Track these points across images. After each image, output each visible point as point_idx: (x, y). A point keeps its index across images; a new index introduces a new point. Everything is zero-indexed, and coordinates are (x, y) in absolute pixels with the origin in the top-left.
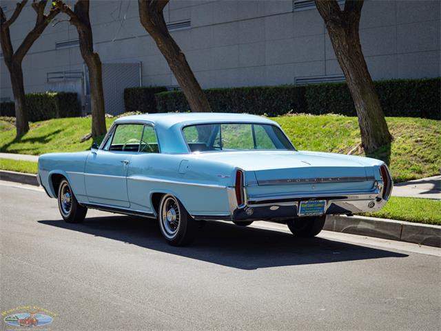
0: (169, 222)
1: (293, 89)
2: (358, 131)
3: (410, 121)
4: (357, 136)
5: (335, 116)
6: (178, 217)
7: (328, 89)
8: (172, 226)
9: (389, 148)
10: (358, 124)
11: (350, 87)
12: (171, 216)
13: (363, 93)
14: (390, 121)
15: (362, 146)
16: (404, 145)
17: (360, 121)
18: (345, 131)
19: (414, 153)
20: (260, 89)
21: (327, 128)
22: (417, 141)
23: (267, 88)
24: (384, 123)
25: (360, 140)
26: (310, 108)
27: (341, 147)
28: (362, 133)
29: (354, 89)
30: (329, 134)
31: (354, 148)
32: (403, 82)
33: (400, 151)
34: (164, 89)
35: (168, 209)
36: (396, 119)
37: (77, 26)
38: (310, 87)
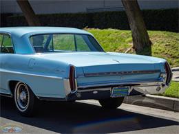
0: (21, 100)
2: (131, 39)
4: (130, 42)
5: (114, 30)
6: (27, 97)
7: (106, 15)
8: (24, 103)
9: (150, 49)
10: (131, 34)
12: (23, 96)
14: (150, 33)
15: (133, 48)
16: (159, 48)
17: (133, 33)
18: (121, 39)
19: (166, 52)
20: (67, 14)
21: (110, 37)
22: (166, 45)
25: (132, 44)
27: (121, 48)
28: (134, 40)
29: (130, 14)
30: (112, 41)
31: (129, 49)
32: (150, 10)
33: (157, 51)
34: (12, 14)
35: (20, 91)
36: (151, 32)
38: (96, 13)
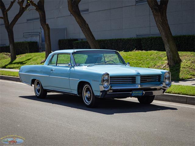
1: (136, 39)
2: (166, 58)
3: (189, 53)
4: (166, 60)
5: (156, 52)
7: (151, 40)
9: (180, 65)
10: (166, 54)
11: (163, 38)
13: (168, 41)
14: (180, 53)
15: (168, 64)
16: (187, 64)
18: (160, 58)
19: (191, 67)
20: (120, 39)
21: (152, 57)
22: (192, 62)
23: (124, 39)
24: (178, 54)
25: (167, 62)
26: (143, 48)
27: (159, 65)
28: (168, 59)
29: (165, 39)
30: (153, 59)
31: (165, 65)
32: (185, 36)
33: (185, 67)
34: (77, 40)
36: (183, 52)
37: (38, 12)
38: (143, 39)
